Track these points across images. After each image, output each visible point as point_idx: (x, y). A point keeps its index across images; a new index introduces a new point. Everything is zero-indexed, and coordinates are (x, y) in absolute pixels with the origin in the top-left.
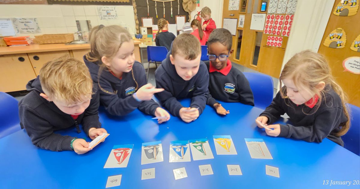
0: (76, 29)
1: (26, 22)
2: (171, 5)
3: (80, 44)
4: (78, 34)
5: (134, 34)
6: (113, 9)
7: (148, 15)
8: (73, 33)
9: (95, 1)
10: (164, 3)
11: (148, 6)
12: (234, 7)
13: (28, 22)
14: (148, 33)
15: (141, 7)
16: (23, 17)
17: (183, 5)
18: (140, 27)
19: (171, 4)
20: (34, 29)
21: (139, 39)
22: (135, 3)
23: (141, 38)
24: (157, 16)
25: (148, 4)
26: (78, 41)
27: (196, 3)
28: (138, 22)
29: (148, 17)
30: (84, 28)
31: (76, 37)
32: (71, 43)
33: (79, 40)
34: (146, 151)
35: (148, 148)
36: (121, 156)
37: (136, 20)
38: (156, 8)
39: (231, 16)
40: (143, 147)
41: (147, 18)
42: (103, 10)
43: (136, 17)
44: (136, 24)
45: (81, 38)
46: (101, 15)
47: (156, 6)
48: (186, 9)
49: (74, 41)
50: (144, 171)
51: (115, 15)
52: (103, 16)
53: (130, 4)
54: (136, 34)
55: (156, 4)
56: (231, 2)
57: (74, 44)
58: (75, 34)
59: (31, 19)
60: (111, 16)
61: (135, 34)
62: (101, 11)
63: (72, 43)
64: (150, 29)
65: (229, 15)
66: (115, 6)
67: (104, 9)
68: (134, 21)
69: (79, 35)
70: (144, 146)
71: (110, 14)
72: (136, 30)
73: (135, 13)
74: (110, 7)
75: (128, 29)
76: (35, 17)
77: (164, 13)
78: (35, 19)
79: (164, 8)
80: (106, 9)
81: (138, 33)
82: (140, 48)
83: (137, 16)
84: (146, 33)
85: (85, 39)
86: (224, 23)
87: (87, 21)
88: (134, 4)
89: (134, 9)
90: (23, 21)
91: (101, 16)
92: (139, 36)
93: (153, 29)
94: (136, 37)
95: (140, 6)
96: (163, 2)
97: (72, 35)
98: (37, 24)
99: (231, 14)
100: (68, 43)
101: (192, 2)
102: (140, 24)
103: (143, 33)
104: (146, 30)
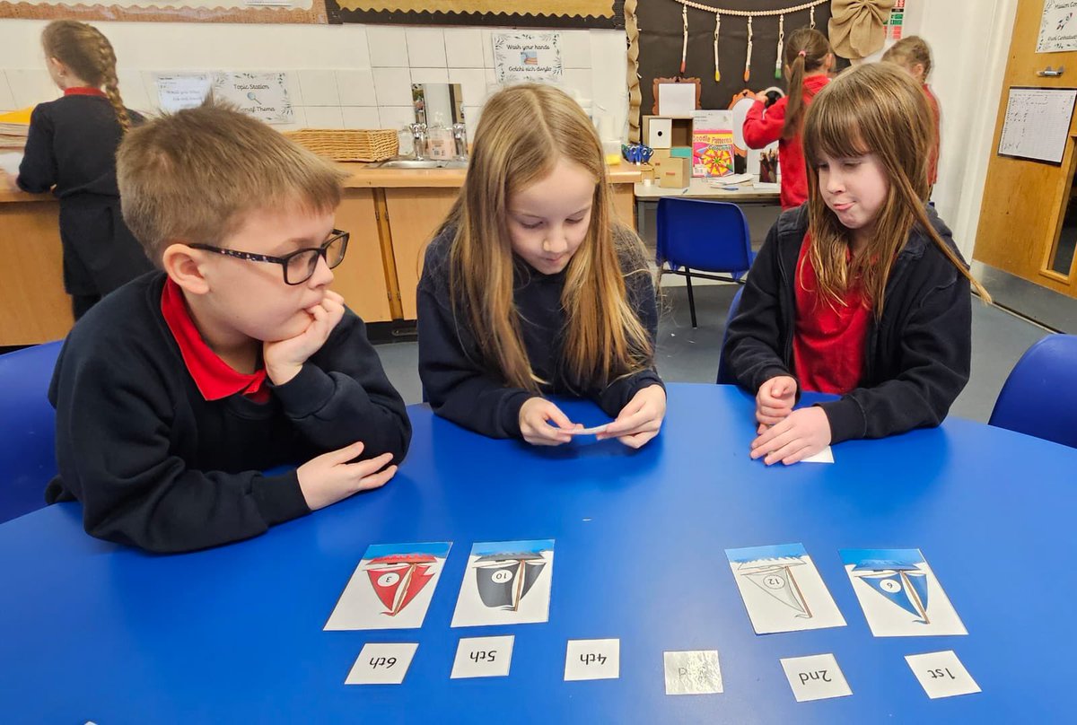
0: (408, 116)
1: (253, 87)
2: (781, 32)
3: (415, 171)
4: (414, 133)
5: (619, 143)
6: (550, 43)
7: (683, 69)
8: (399, 128)
9: (484, 13)
10: (750, 18)
11: (686, 33)
12: (1065, 38)
13: (259, 87)
14: (675, 141)
15: (656, 38)
16: (246, 70)
17: (830, 29)
18: (645, 117)
19: (781, 24)
20: (273, 110)
21: (638, 164)
22: (635, 20)
23: (646, 159)
24: (717, 72)
25: (686, 24)
26: (409, 160)
27: (886, 23)
28: (637, 96)
29: (679, 76)
30: (439, 111)
31: (406, 146)
32: (385, 164)
33: (414, 155)
34: (482, 574)
35: (494, 563)
36: (397, 585)
37: (631, 88)
38: (716, 42)
39: (1047, 76)
40: (473, 559)
41: (677, 81)
42: (509, 47)
43: (635, 76)
44: (632, 105)
45: (422, 148)
46: (501, 65)
47: (717, 32)
48: (839, 45)
49: (397, 156)
50: (466, 646)
51: (552, 65)
52: (506, 70)
53: (613, 23)
54: (627, 144)
55: (719, 24)
56: (1051, 17)
57: (393, 167)
58: (404, 134)
59: (268, 76)
60: (539, 69)
61: (623, 145)
62: (504, 50)
63: (390, 163)
64: (682, 127)
65: (1038, 73)
66: (557, 32)
67: (514, 42)
68: (623, 90)
69: (418, 136)
70: (477, 555)
71: (535, 61)
72: (628, 127)
73: (630, 62)
74: (537, 36)
75: (595, 123)
76: (282, 69)
77: (748, 63)
78: (282, 77)
79: (750, 43)
80: (524, 42)
81: (632, 143)
82: (636, 200)
83: (639, 71)
84: (666, 141)
85: (437, 153)
86: (1012, 109)
87: (451, 87)
88: (632, 26)
89: (629, 45)
90: (245, 81)
91: (499, 70)
92: (637, 153)
93: (696, 127)
94: (625, 157)
95: (654, 33)
96: (748, 17)
97: (393, 135)
98: (285, 92)
99: (1049, 69)
100: (376, 161)
101: (870, 16)
102: (648, 105)
103: (654, 142)
104: (667, 128)
